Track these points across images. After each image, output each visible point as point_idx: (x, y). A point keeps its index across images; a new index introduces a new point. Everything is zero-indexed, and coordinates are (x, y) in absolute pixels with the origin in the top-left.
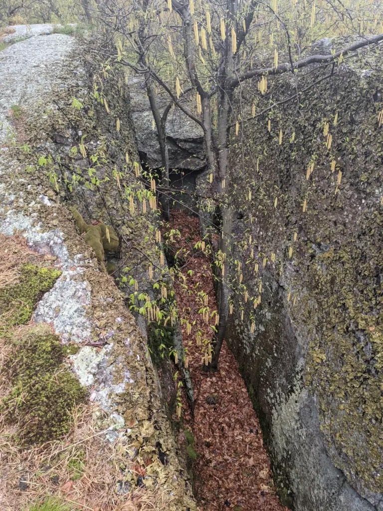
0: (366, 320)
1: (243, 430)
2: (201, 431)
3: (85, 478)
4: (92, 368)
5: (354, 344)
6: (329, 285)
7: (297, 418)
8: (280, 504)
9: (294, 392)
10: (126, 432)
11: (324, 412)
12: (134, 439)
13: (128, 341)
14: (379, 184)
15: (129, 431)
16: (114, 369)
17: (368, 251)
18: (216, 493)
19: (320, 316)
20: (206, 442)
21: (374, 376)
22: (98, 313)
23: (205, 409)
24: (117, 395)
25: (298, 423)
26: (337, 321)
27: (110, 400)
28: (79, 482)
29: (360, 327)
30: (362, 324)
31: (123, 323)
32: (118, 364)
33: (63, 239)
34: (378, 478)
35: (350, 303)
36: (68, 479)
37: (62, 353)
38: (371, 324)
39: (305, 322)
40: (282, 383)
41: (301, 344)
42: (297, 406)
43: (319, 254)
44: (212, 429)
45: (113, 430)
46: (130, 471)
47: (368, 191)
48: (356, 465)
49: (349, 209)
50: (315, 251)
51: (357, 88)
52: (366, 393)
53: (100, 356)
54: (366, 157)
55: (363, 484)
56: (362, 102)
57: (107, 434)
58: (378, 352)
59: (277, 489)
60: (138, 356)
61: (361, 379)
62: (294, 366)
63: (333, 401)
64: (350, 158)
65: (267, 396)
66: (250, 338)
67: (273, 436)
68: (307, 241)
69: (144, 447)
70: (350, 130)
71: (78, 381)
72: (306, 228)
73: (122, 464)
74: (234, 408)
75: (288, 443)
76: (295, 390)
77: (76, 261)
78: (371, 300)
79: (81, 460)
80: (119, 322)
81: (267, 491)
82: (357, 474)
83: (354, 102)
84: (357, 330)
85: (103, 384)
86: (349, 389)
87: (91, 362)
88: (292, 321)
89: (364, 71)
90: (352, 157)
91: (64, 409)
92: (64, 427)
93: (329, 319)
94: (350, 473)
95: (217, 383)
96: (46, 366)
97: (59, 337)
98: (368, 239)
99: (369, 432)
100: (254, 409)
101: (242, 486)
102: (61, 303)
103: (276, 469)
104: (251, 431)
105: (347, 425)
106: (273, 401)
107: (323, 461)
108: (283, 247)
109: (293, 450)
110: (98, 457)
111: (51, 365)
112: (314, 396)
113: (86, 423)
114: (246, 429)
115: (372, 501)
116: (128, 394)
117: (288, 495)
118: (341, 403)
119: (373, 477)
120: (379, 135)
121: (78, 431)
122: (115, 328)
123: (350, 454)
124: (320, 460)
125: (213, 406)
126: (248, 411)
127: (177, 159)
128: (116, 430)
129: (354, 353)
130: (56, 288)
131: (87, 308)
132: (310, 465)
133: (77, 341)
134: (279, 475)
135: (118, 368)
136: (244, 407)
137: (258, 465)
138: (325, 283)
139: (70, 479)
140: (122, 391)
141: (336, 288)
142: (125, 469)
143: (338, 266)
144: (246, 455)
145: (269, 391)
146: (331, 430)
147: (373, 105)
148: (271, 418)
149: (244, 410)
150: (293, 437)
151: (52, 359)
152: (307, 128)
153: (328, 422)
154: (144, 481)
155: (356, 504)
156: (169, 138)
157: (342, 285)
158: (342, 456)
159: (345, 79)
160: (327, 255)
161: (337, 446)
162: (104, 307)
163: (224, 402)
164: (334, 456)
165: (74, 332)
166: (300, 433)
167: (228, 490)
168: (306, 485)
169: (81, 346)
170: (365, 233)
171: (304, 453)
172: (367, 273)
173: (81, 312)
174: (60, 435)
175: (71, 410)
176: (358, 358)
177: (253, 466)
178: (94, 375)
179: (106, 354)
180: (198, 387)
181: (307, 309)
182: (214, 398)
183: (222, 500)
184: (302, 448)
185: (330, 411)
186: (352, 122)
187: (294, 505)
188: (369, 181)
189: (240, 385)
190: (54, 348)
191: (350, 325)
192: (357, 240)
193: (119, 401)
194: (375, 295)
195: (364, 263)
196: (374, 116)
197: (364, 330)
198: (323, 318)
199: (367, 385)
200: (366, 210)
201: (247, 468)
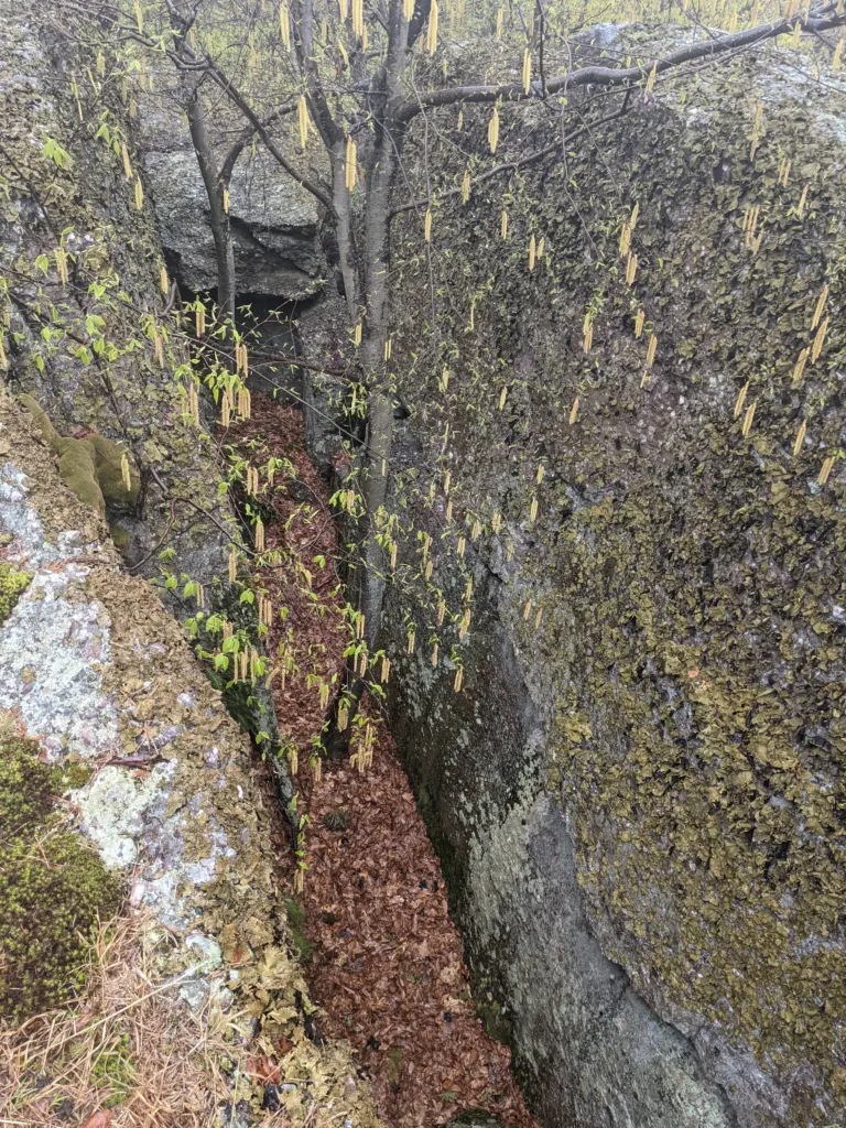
0: (680, 655)
1: (406, 884)
2: (314, 891)
3: (139, 1100)
4: (129, 823)
5: (653, 705)
6: (600, 576)
7: (525, 856)
8: (485, 1037)
9: (519, 802)
10: (228, 978)
11: (587, 845)
12: (248, 996)
13: (214, 755)
14: (718, 365)
15: (234, 974)
16: (184, 823)
17: (688, 508)
18: (349, 1023)
19: (579, 642)
20: (325, 913)
21: (695, 774)
22: (131, 682)
23: (321, 842)
24: (197, 888)
25: (527, 867)
26: (618, 654)
27: (181, 903)
28: (126, 1112)
29: (667, 670)
30: (672, 663)
31: (195, 708)
32: (196, 812)
33: (25, 489)
34: (698, 982)
35: (646, 617)
36: (97, 1107)
37: (50, 787)
38: (691, 663)
39: (547, 654)
40: (491, 781)
41: (537, 701)
42: (524, 831)
43: (579, 509)
44: (338, 886)
45: (194, 977)
46: (247, 1074)
47: (693, 379)
48: (652, 954)
49: (650, 414)
50: (571, 502)
51: (678, 149)
52: (677, 809)
53: (147, 791)
54: (692, 305)
55: (667, 994)
56: (688, 181)
57: (181, 987)
58: (706, 724)
59: (479, 1005)
60: (239, 788)
61: (669, 779)
62: (520, 746)
63: (607, 823)
64: (657, 304)
65: (458, 809)
66: (423, 685)
67: (471, 894)
68: (555, 479)
69: (273, 1014)
70: (658, 240)
71: (97, 856)
72: (553, 451)
73: (225, 1060)
74: (386, 837)
75: (503, 908)
76: (521, 798)
77: (63, 548)
78: (691, 612)
79: (124, 1056)
80: (185, 703)
81: (458, 1011)
82: (654, 973)
83: (671, 179)
84: (662, 676)
85: (159, 862)
86: (641, 800)
87: (126, 806)
88: (517, 651)
89: (694, 111)
90: (663, 301)
91: (71, 930)
92: (73, 975)
93: (599, 650)
94: (640, 971)
95: (348, 782)
96: (13, 821)
97: (37, 744)
98: (690, 483)
99: (681, 887)
100: (428, 836)
101: (403, 1002)
102: (35, 658)
103: (476, 964)
104: (423, 885)
105: (634, 874)
106: (472, 820)
107: (579, 945)
108: (501, 488)
109: (516, 924)
110: (164, 1046)
111: (26, 818)
112: (564, 812)
113: (128, 961)
114: (412, 881)
115: (684, 1029)
116: (223, 884)
117: (502, 1017)
118: (624, 828)
119: (688, 979)
120: (722, 258)
121: (110, 985)
122: (177, 720)
123: (641, 932)
124: (573, 945)
125: (339, 834)
126: (416, 841)
127: (252, 271)
128: (202, 975)
129: (652, 723)
130: (20, 619)
131: (103, 669)
132: (552, 955)
133: (85, 753)
134: (484, 975)
135: (195, 821)
136: (407, 833)
137: (437, 957)
138: (593, 572)
139: (103, 1105)
140: (208, 878)
141: (616, 585)
142: (232, 1070)
143: (621, 537)
144: (412, 936)
145: (463, 798)
146: (600, 883)
147: (712, 191)
148: (468, 855)
149: (407, 840)
150: (515, 896)
151: (26, 802)
152: (561, 227)
153: (594, 867)
154: (280, 1097)
155: (650, 1034)
156: (235, 221)
157: (630, 579)
158: (623, 938)
159: (651, 124)
160: (597, 511)
161: (613, 917)
162: (146, 667)
163: (364, 825)
164: (605, 938)
165: (75, 731)
166: (531, 889)
167: (373, 1015)
168: (542, 996)
169: (96, 766)
170: (682, 469)
171: (538, 929)
172: (685, 555)
173: (90, 680)
174: (65, 996)
175: (89, 933)
176: (661, 734)
177: (428, 958)
178: (136, 839)
179: (163, 786)
180: (307, 794)
181: (552, 626)
182: (342, 818)
183: (362, 1035)
184: (535, 918)
185: (599, 845)
186: (665, 224)
187: (516, 1037)
188: (697, 358)
189: (398, 787)
190: (29, 774)
191: (645, 664)
192: (665, 483)
193: (204, 903)
194: (701, 603)
195: (680, 534)
196: (712, 215)
197: (677, 676)
198: (586, 646)
199: (679, 791)
200: (688, 420)
201: (414, 964)
